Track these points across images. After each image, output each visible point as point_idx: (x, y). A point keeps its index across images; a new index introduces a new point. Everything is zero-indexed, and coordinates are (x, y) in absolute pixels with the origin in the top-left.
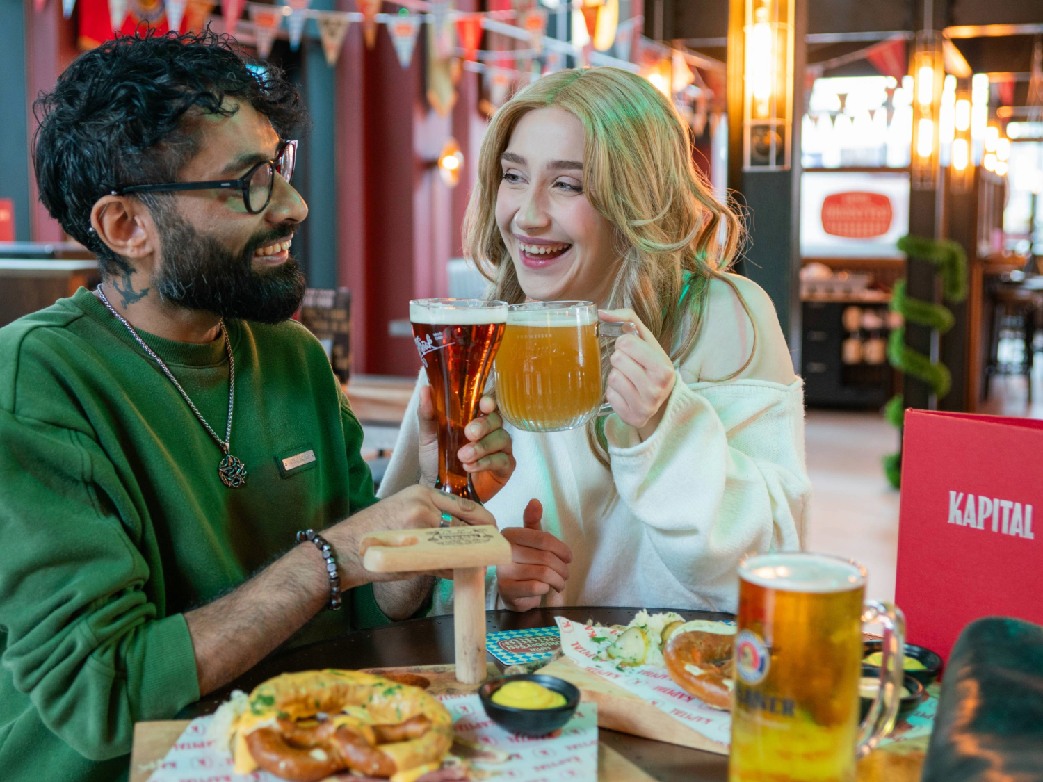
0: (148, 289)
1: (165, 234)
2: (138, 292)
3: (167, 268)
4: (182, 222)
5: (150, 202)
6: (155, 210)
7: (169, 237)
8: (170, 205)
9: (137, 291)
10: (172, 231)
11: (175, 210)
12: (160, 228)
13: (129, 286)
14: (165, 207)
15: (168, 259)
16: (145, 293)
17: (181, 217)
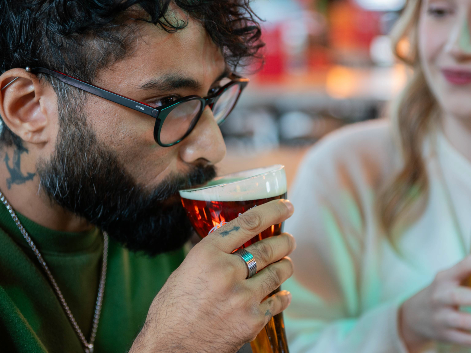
0: (34, 175)
1: (65, 129)
2: (25, 174)
3: (57, 163)
4: (85, 124)
5: (61, 91)
6: (63, 101)
7: (68, 134)
8: (79, 101)
9: (24, 172)
10: (73, 128)
11: (81, 109)
12: (62, 120)
13: (18, 164)
14: (73, 101)
15: (61, 155)
16: (30, 177)
17: (85, 119)
